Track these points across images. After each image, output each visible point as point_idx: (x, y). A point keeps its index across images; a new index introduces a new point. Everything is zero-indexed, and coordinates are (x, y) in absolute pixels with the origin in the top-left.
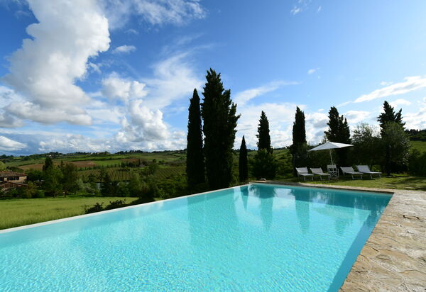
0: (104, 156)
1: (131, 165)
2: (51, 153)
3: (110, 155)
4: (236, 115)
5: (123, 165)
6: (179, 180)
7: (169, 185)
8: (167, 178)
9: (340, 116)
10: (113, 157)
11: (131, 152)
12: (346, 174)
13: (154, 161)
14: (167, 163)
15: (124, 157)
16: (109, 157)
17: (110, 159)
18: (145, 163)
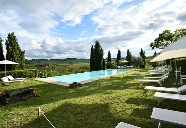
1: (41, 66)
3: (29, 61)
4: (104, 53)
5: (37, 66)
11: (39, 60)
13: (53, 64)
14: (59, 66)
18: (48, 65)
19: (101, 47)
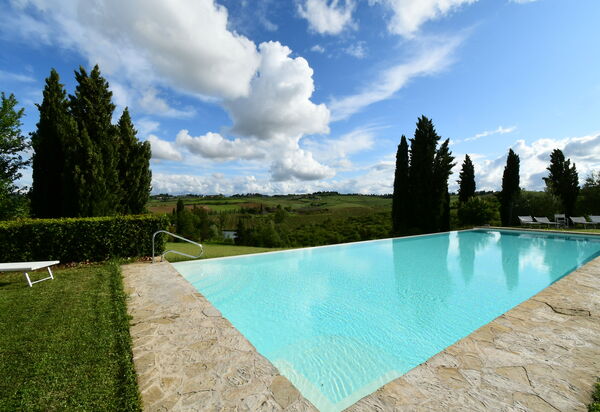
0: (218, 199)
1: (252, 211)
2: (161, 195)
3: (226, 199)
5: (242, 211)
6: (313, 232)
7: (301, 236)
8: (298, 229)
9: (566, 160)
10: (230, 201)
11: (248, 196)
12: (576, 223)
13: (279, 207)
14: (294, 211)
15: (240, 201)
16: (224, 202)
17: (226, 204)
18: (268, 209)
19: (440, 143)
